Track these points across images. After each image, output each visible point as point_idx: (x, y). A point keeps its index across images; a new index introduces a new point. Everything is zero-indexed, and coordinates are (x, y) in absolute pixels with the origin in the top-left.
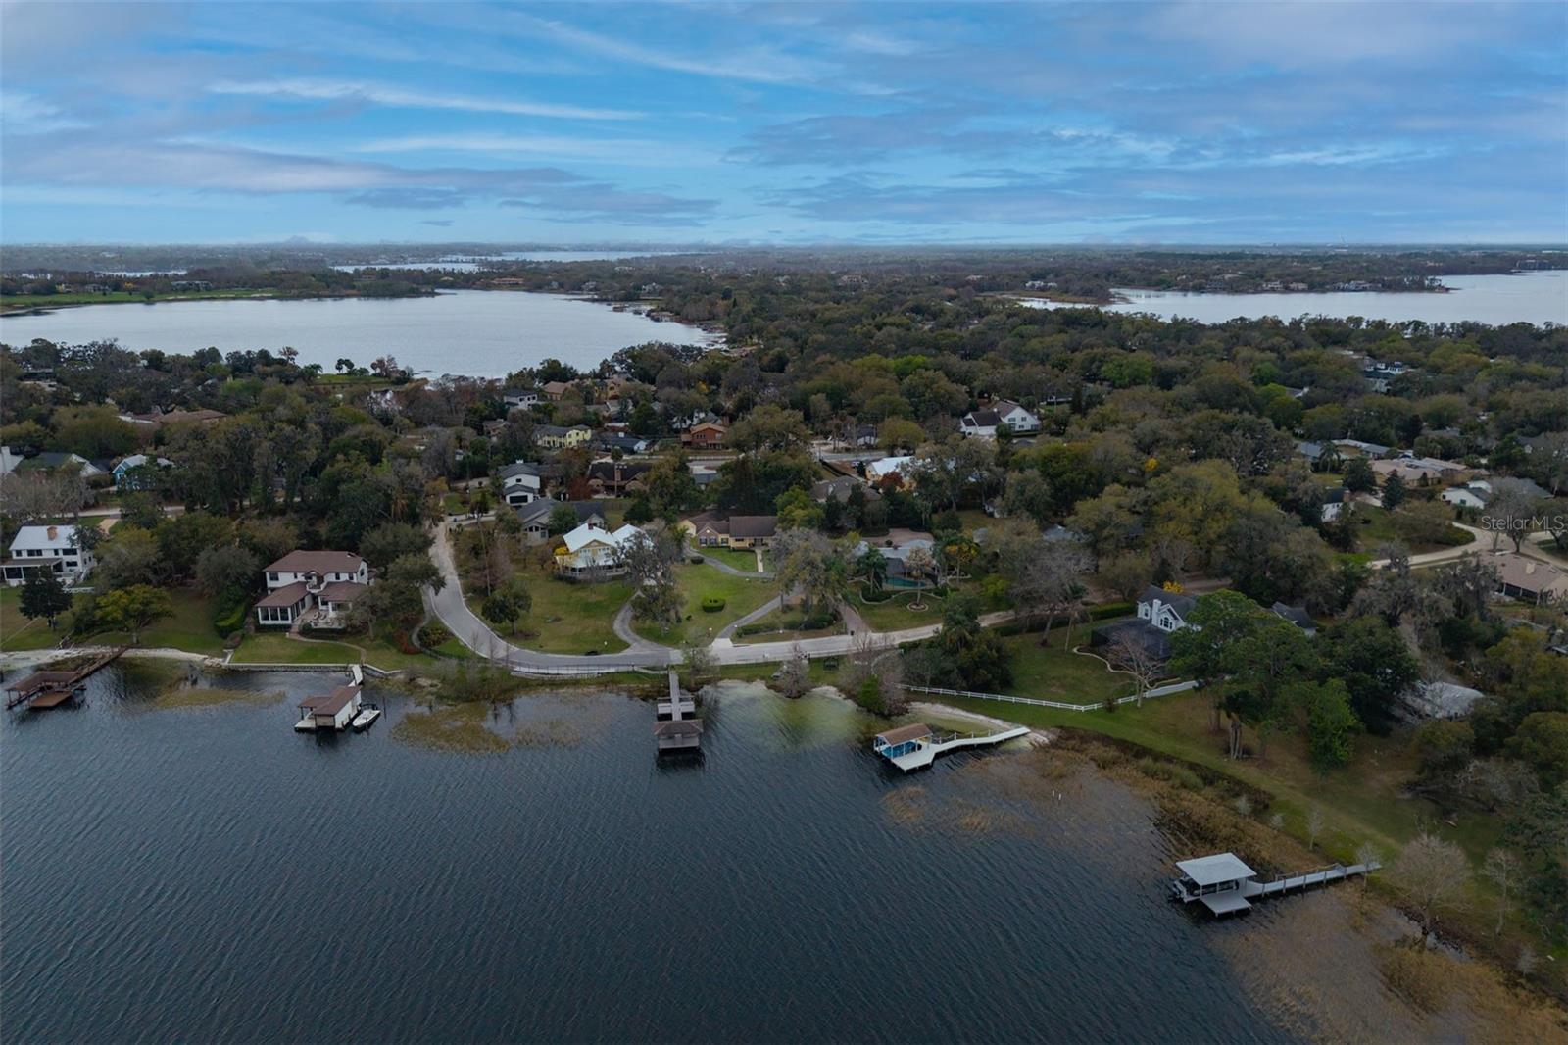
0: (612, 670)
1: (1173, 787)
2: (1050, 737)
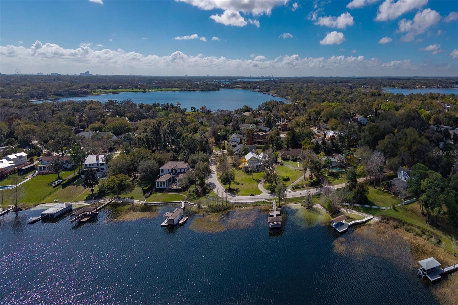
0: (257, 201)
1: (414, 235)
2: (379, 219)
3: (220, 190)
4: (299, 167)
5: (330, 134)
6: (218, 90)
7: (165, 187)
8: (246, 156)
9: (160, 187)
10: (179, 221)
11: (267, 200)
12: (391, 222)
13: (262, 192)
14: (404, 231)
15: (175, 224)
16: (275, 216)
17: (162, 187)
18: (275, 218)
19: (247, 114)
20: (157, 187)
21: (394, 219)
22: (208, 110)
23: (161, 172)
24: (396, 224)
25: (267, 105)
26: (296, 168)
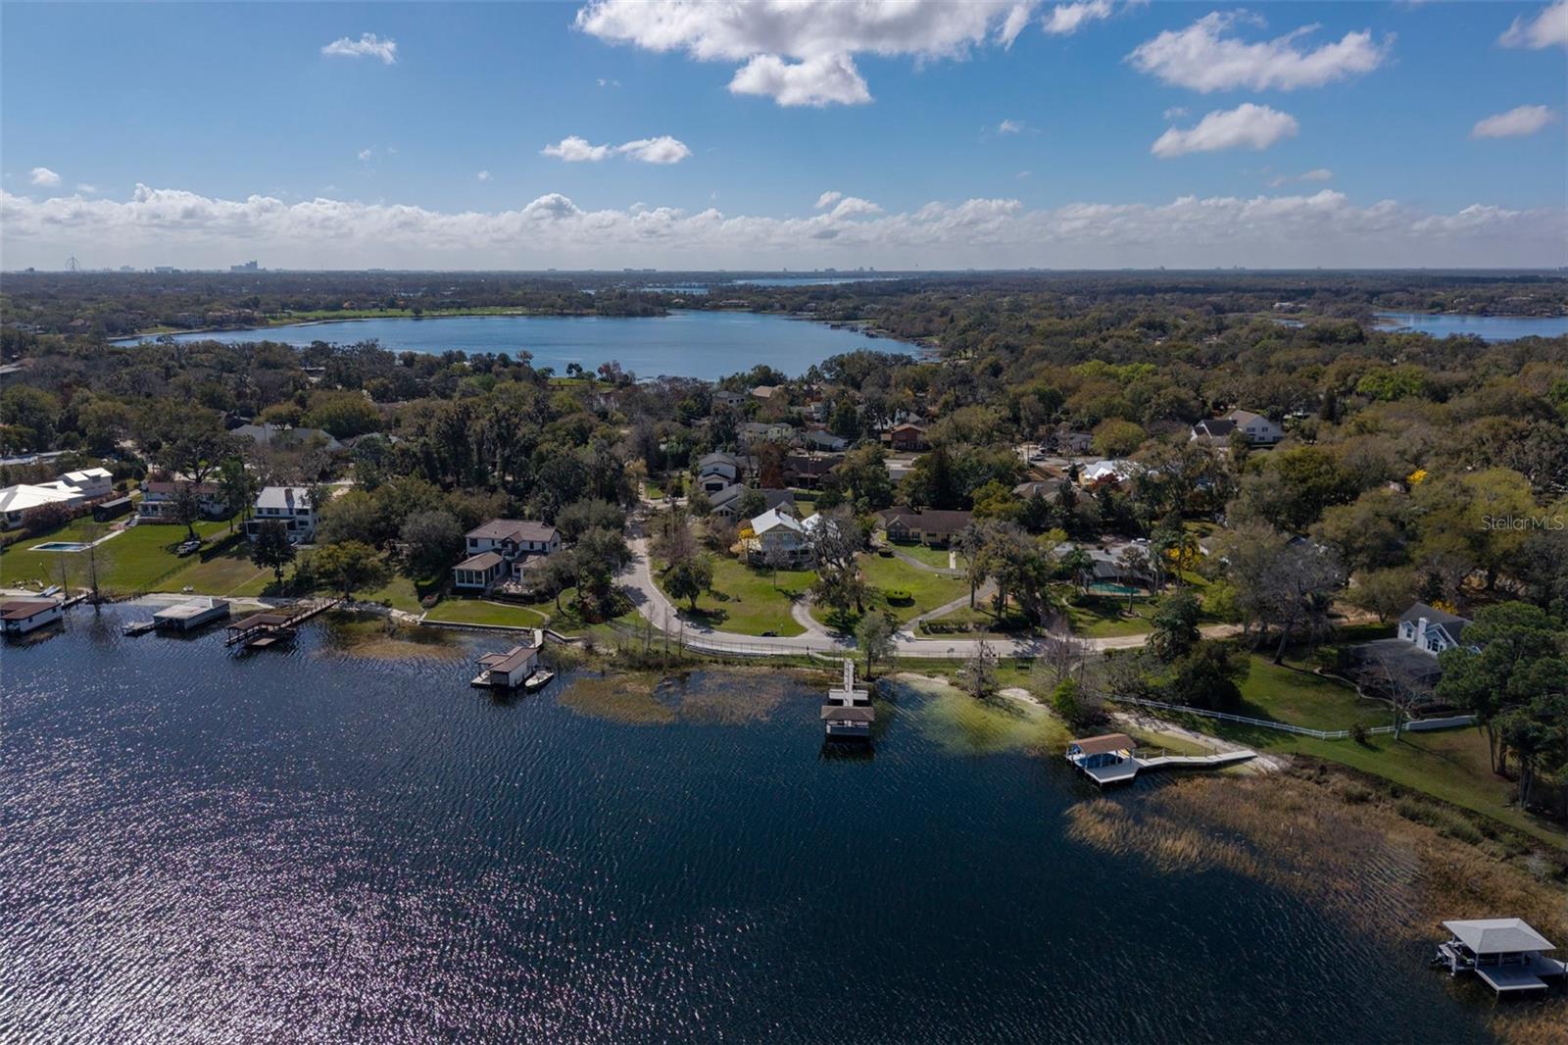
0: (786, 652)
1: (1440, 835)
2: (1281, 763)
3: (659, 610)
4: (953, 565)
5: (1099, 469)
6: (664, 314)
7: (483, 586)
8: (754, 522)
9: (466, 585)
10: (525, 680)
11: (823, 654)
12: (1338, 781)
13: (804, 630)
14: (1395, 816)
15: (512, 684)
16: (848, 704)
17: (474, 585)
18: (848, 710)
19: (763, 391)
20: (458, 584)
21: (1354, 773)
22: (626, 376)
23: (471, 545)
24: (1358, 787)
25: (842, 365)
26: (943, 571)
